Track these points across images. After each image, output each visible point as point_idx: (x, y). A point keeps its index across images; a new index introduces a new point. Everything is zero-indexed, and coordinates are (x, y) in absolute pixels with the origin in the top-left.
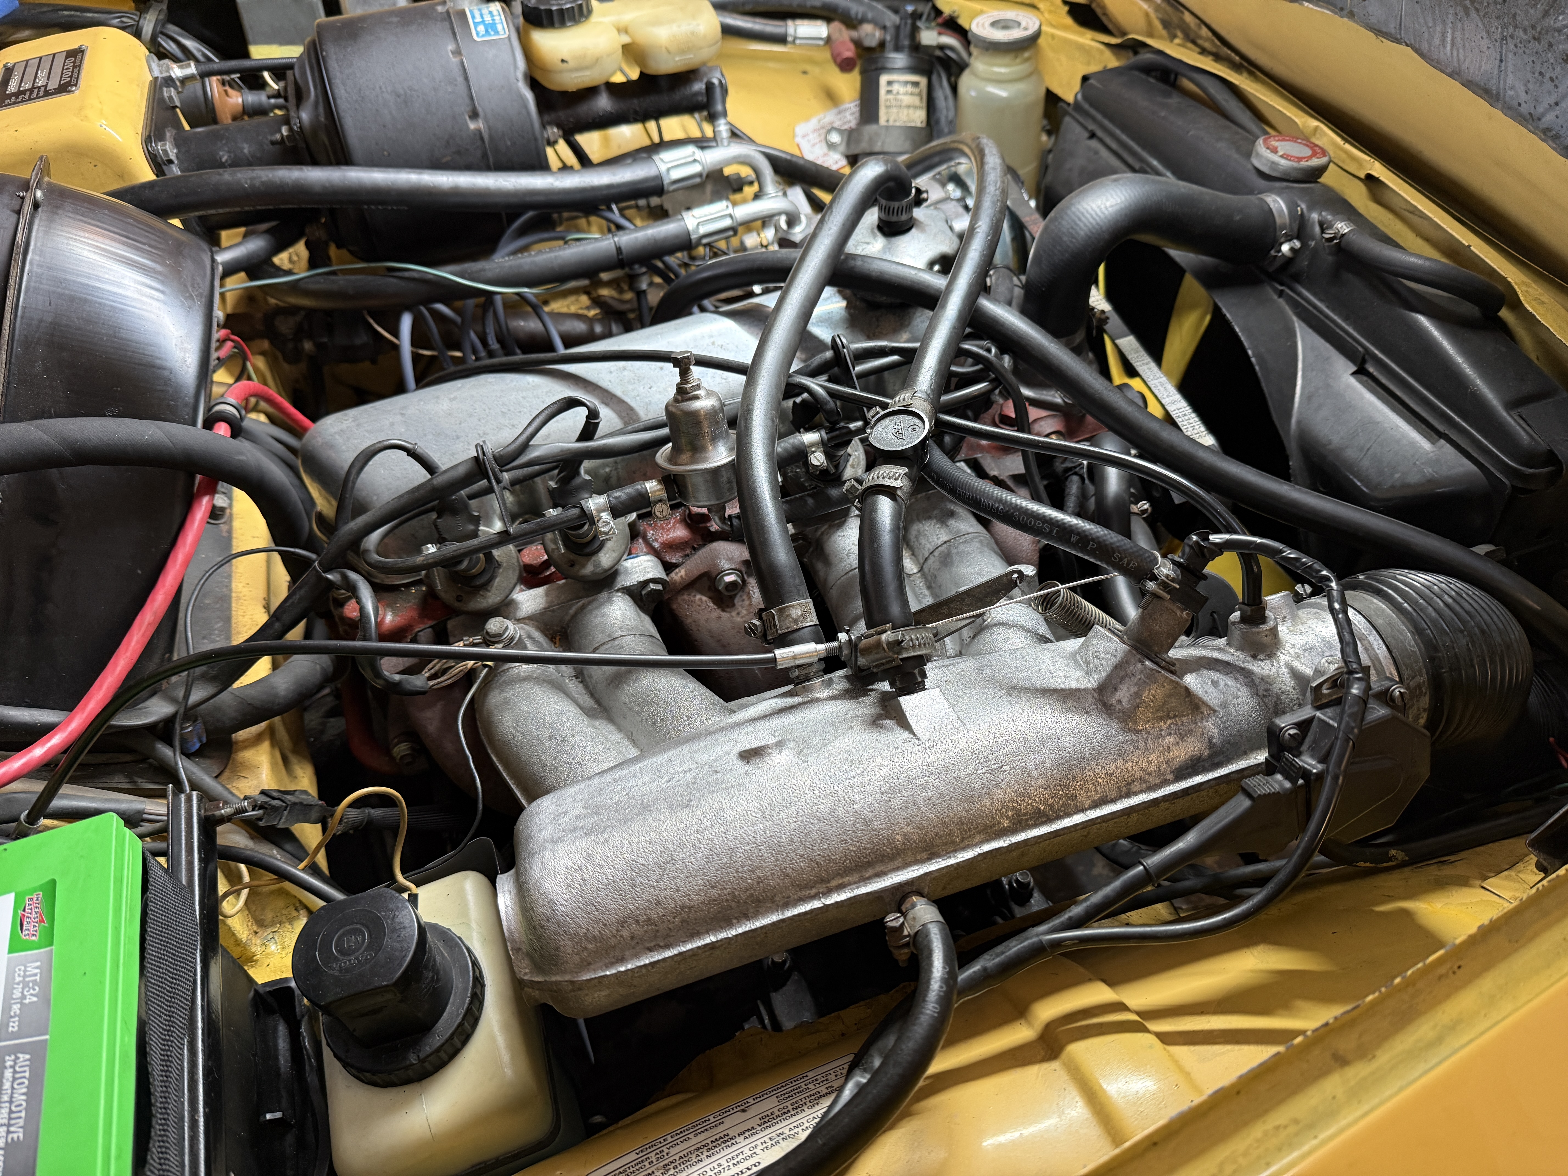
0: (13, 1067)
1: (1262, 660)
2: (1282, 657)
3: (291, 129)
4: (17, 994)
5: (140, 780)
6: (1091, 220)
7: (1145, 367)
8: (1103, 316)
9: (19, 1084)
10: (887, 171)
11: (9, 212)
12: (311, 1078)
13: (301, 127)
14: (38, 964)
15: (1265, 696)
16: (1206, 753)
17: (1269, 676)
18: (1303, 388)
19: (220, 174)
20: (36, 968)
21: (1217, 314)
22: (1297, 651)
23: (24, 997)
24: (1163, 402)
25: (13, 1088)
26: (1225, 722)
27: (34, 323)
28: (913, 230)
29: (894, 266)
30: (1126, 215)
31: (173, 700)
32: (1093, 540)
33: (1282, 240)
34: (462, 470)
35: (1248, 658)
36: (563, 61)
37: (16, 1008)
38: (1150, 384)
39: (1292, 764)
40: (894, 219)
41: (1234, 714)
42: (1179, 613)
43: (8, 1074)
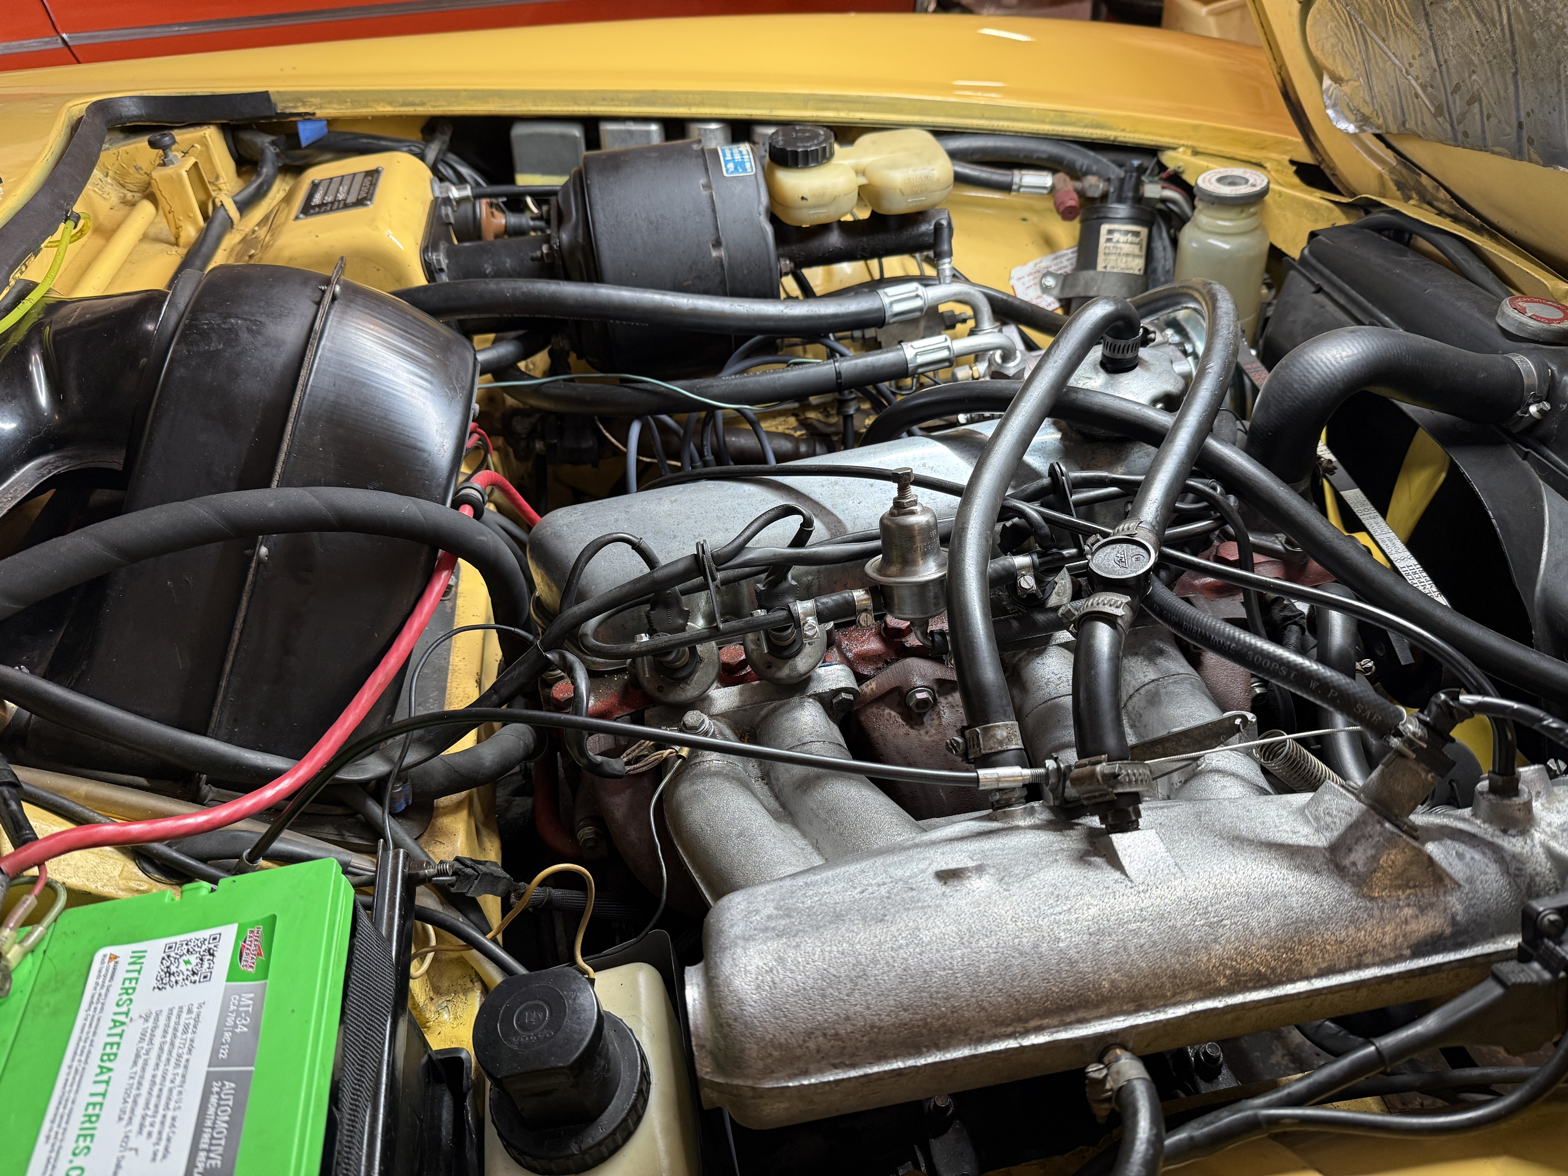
0: (218, 1093)
1: (1514, 836)
2: (1537, 835)
3: (551, 248)
4: (230, 1022)
5: (347, 834)
6: (1325, 369)
7: (1372, 521)
8: (1330, 466)
9: (223, 1111)
10: (1117, 310)
11: (310, 303)
12: (471, 1155)
13: (560, 247)
14: (252, 995)
15: (1516, 876)
16: (1448, 931)
17: (1521, 854)
18: (1549, 554)
19: (486, 283)
20: (250, 999)
21: (1454, 471)
22: (1554, 830)
23: (235, 1026)
24: (1392, 557)
25: (216, 1114)
26: (1471, 899)
27: (319, 400)
28: (1138, 368)
29: (1118, 401)
30: (1363, 366)
31: (389, 760)
32: (1334, 687)
33: (1531, 401)
34: (681, 566)
35: (1498, 833)
36: (803, 198)
37: (227, 1036)
38: (1377, 538)
39: (1553, 954)
40: (1119, 356)
41: (1481, 891)
42: (1423, 775)
43: (214, 1099)
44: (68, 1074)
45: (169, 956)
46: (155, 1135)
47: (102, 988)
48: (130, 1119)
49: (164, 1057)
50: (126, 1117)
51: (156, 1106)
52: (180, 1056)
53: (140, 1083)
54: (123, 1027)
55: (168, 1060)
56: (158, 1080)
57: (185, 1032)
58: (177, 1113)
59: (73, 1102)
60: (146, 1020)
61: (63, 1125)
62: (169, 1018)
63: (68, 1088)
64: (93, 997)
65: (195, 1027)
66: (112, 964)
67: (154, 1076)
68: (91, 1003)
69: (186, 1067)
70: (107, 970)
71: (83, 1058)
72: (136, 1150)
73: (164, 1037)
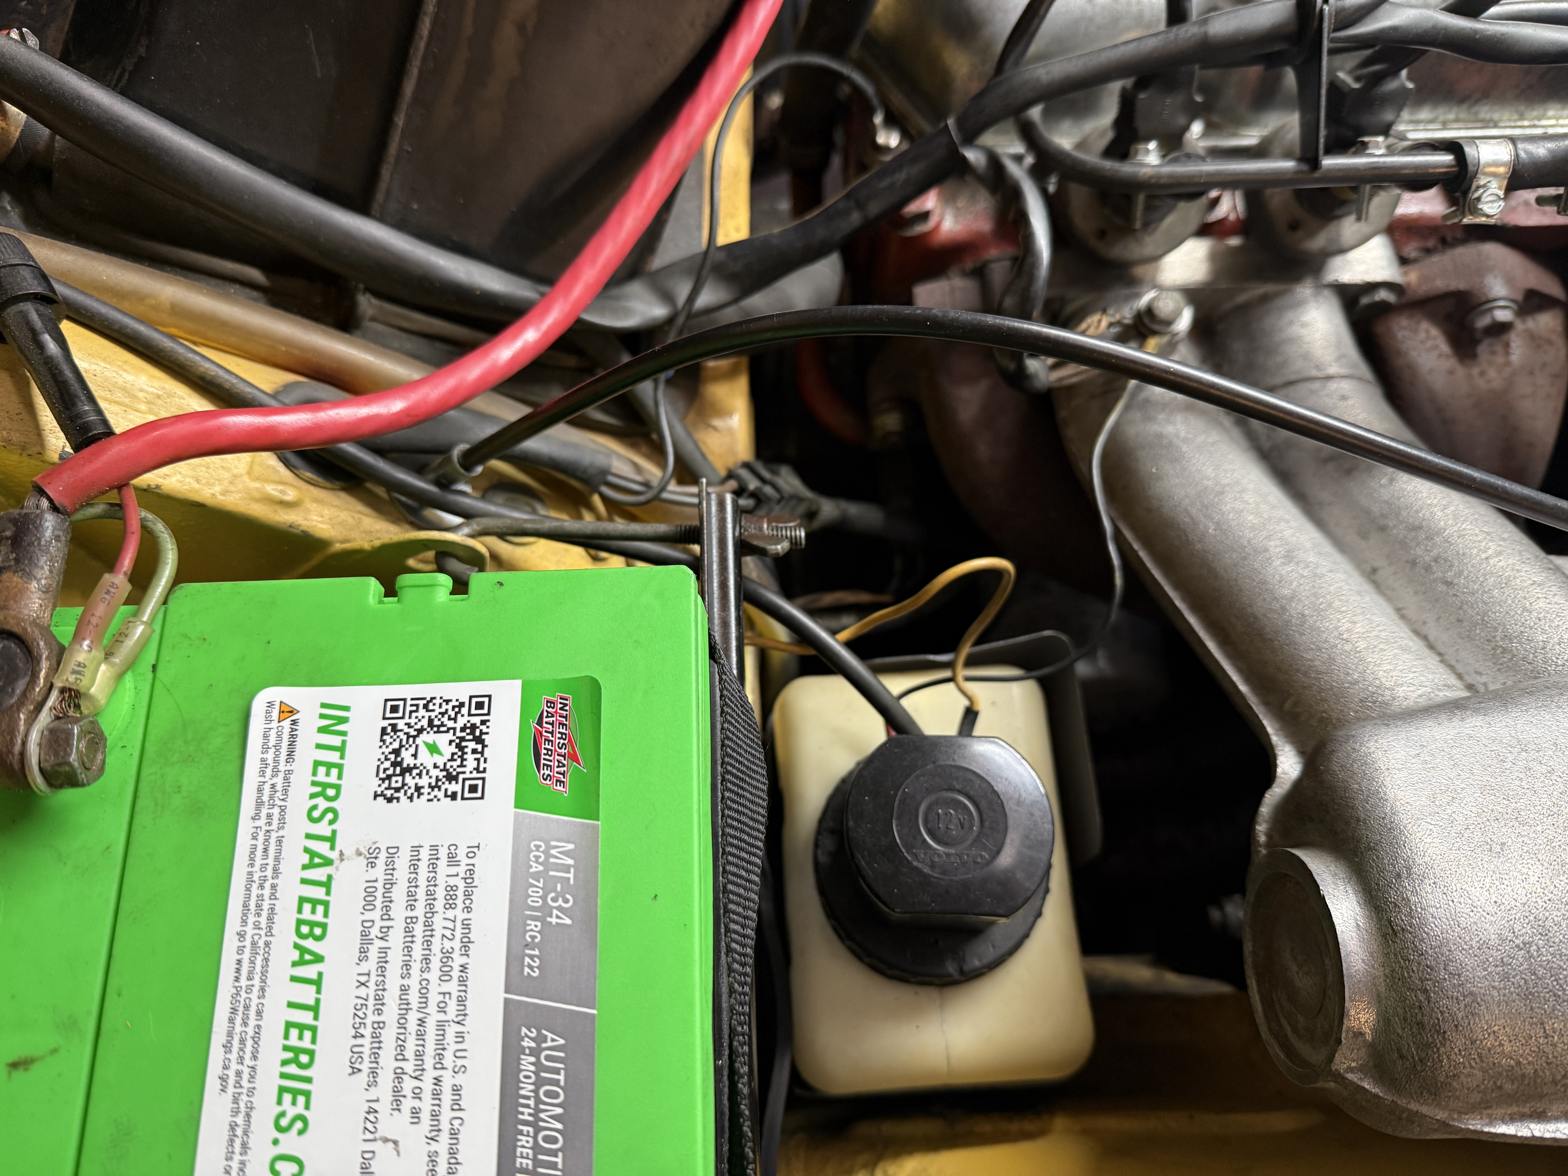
0: (535, 1052)
4: (534, 899)
9: (549, 1095)
14: (571, 847)
20: (566, 853)
23: (545, 910)
25: (538, 1101)
37: (534, 926)
43: (527, 1063)
44: (240, 950)
45: (394, 728)
46: (425, 1116)
47: (275, 773)
48: (374, 1073)
49: (418, 951)
50: (365, 1067)
51: (419, 1056)
52: (447, 955)
53: (379, 999)
54: (328, 870)
55: (426, 959)
56: (414, 998)
57: (450, 905)
58: (459, 1079)
59: (259, 1013)
60: (373, 865)
61: (248, 1061)
62: (414, 867)
63: (244, 982)
64: (260, 790)
65: (468, 896)
66: (286, 724)
67: (404, 989)
68: (259, 804)
69: (462, 981)
70: (279, 736)
71: (263, 920)
72: (395, 1143)
73: (412, 907)
